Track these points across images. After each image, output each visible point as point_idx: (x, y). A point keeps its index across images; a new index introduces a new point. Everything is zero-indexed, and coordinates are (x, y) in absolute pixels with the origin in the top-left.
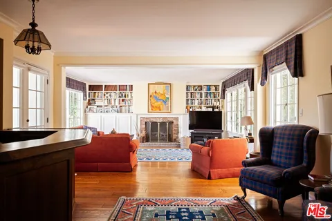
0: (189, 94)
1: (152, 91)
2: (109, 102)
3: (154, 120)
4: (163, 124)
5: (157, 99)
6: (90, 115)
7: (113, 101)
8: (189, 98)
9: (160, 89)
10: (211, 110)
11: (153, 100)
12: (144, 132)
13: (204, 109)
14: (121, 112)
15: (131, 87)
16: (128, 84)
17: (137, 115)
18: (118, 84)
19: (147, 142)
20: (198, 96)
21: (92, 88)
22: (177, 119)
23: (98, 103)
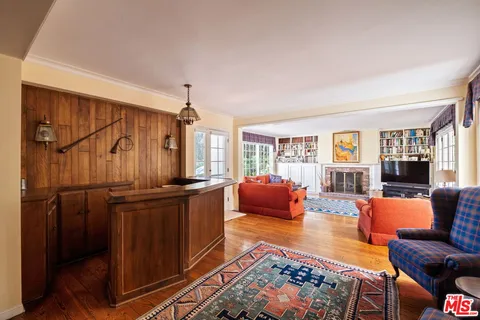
0: (385, 142)
1: (337, 140)
2: (296, 153)
3: (340, 170)
4: (350, 175)
5: (343, 149)
6: (280, 165)
7: (299, 152)
8: (385, 145)
9: (347, 138)
10: (415, 159)
11: (339, 150)
12: (329, 182)
13: (405, 159)
14: (307, 161)
15: (317, 137)
16: (314, 135)
17: (322, 166)
18: (304, 136)
19: (333, 191)
20: (397, 143)
21: (281, 141)
22: (367, 169)
23: (287, 154)
